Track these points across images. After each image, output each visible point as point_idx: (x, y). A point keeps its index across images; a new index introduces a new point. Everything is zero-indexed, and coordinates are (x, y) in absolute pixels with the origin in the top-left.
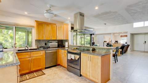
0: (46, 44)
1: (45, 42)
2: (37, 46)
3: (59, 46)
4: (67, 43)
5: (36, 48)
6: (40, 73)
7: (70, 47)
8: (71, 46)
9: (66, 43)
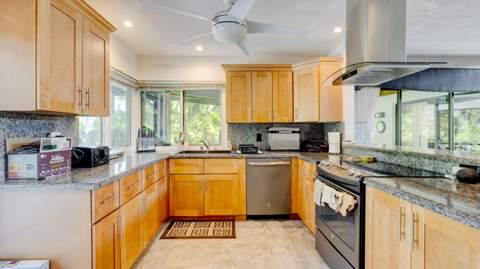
0: (259, 138)
1: (258, 129)
2: (233, 144)
3: (304, 148)
4: (338, 134)
5: (230, 149)
6: (226, 227)
7: (346, 151)
8: (350, 147)
9: (330, 134)
